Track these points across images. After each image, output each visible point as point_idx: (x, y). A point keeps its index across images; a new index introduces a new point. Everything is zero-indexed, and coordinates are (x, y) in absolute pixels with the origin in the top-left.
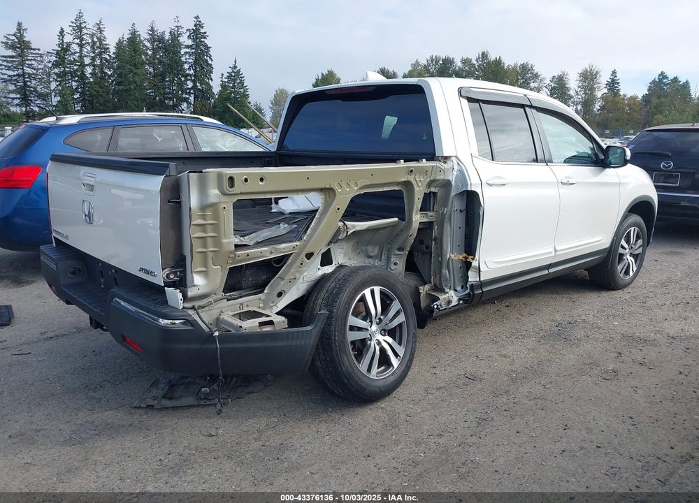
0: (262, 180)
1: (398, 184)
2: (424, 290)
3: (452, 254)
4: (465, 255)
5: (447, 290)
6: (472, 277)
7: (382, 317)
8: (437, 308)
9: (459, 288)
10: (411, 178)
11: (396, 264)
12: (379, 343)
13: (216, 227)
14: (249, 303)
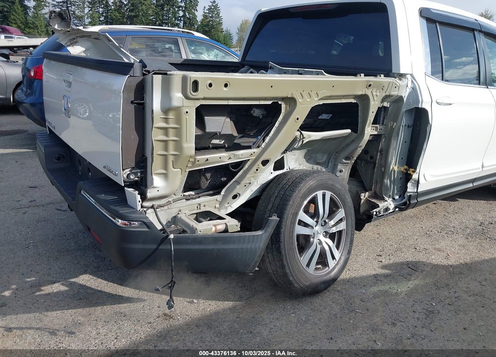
0: (226, 85)
1: (356, 97)
2: (364, 196)
3: (395, 166)
4: (406, 167)
5: (386, 198)
6: (411, 188)
7: (327, 221)
8: (376, 215)
9: (397, 197)
10: (368, 92)
11: (341, 171)
12: (320, 243)
13: (178, 131)
14: (206, 203)
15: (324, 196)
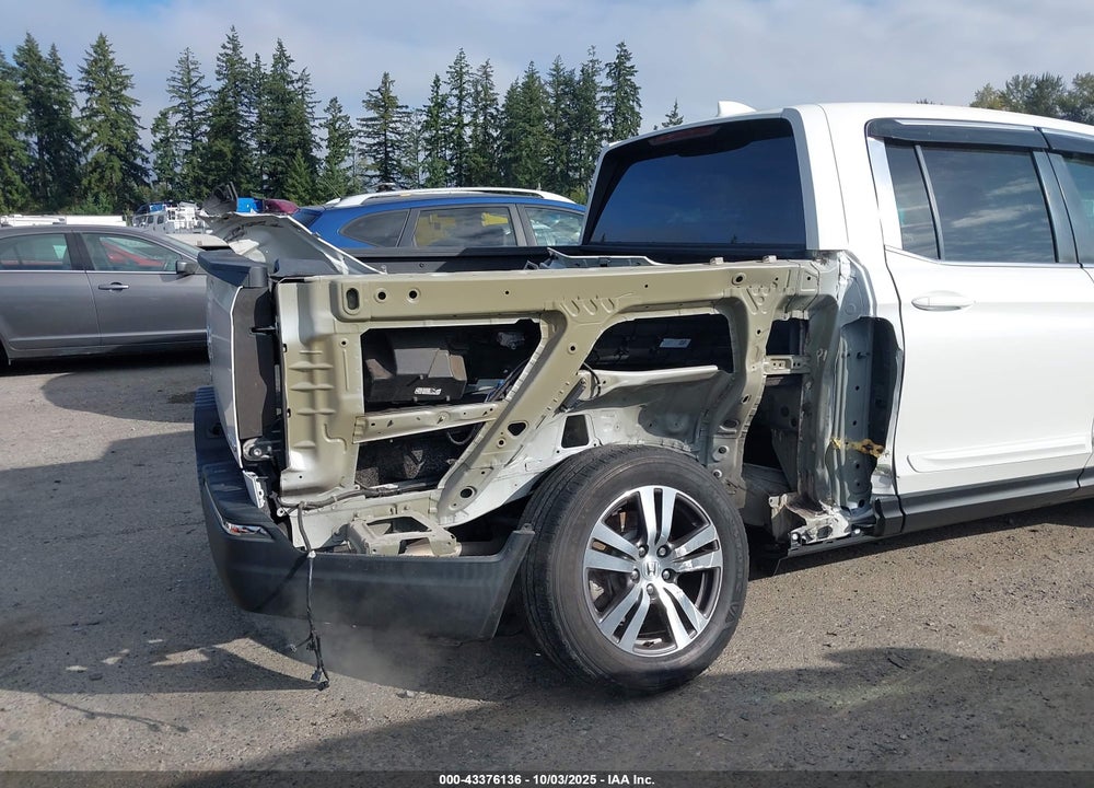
0: (413, 295)
1: (714, 303)
2: (778, 503)
3: (835, 437)
4: (866, 441)
5: (826, 507)
6: (878, 488)
7: (670, 545)
8: (799, 540)
9: (854, 506)
10: (739, 292)
11: (722, 451)
12: (653, 593)
13: (331, 374)
14: (409, 504)
15: (658, 497)
